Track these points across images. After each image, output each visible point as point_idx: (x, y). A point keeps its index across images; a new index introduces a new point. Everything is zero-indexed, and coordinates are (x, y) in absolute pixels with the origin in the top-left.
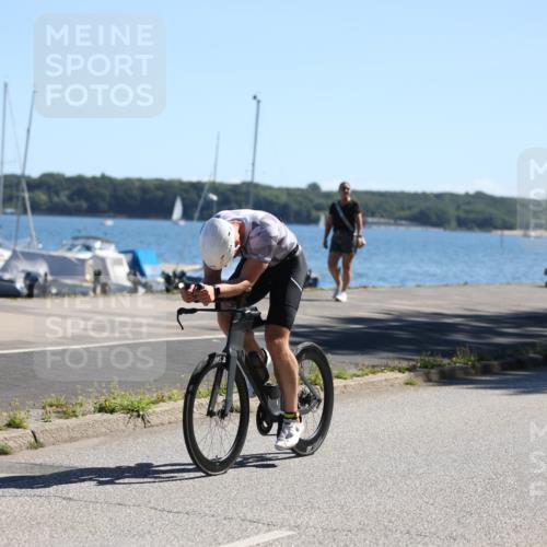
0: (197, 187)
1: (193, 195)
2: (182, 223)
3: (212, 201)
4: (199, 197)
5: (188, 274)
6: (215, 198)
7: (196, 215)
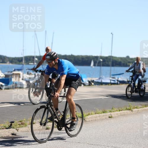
0: (97, 58)
1: (96, 60)
2: (93, 67)
3: (101, 61)
4: (97, 60)
5: (95, 81)
6: (101, 60)
7: (97, 65)
